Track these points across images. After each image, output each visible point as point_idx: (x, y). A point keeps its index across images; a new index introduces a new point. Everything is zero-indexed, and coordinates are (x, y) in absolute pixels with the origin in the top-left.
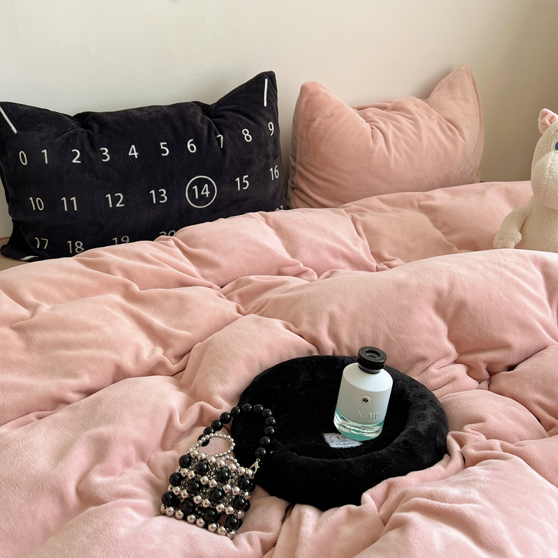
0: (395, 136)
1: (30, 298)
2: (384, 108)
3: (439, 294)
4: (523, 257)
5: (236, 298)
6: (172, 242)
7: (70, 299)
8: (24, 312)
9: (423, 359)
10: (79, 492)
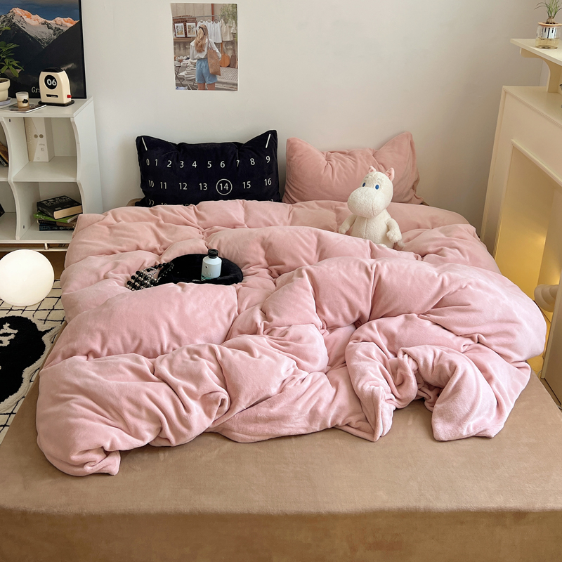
0: (340, 169)
1: (119, 218)
2: (344, 153)
3: (264, 238)
4: (310, 230)
5: (205, 234)
6: (192, 207)
7: (135, 221)
8: (114, 222)
9: (248, 263)
10: (104, 276)
